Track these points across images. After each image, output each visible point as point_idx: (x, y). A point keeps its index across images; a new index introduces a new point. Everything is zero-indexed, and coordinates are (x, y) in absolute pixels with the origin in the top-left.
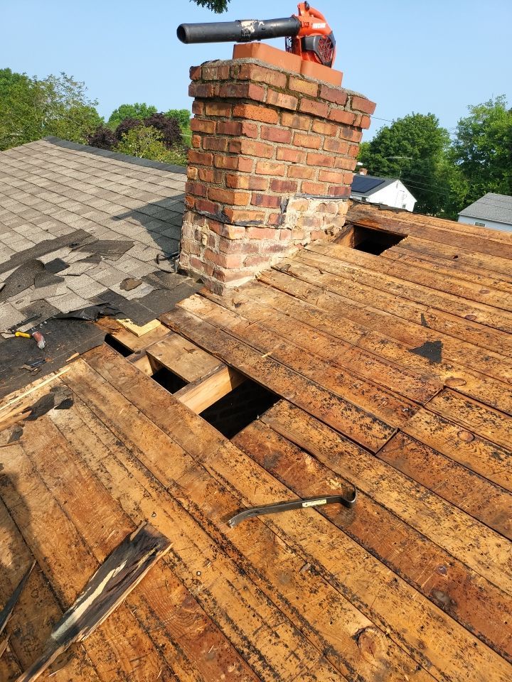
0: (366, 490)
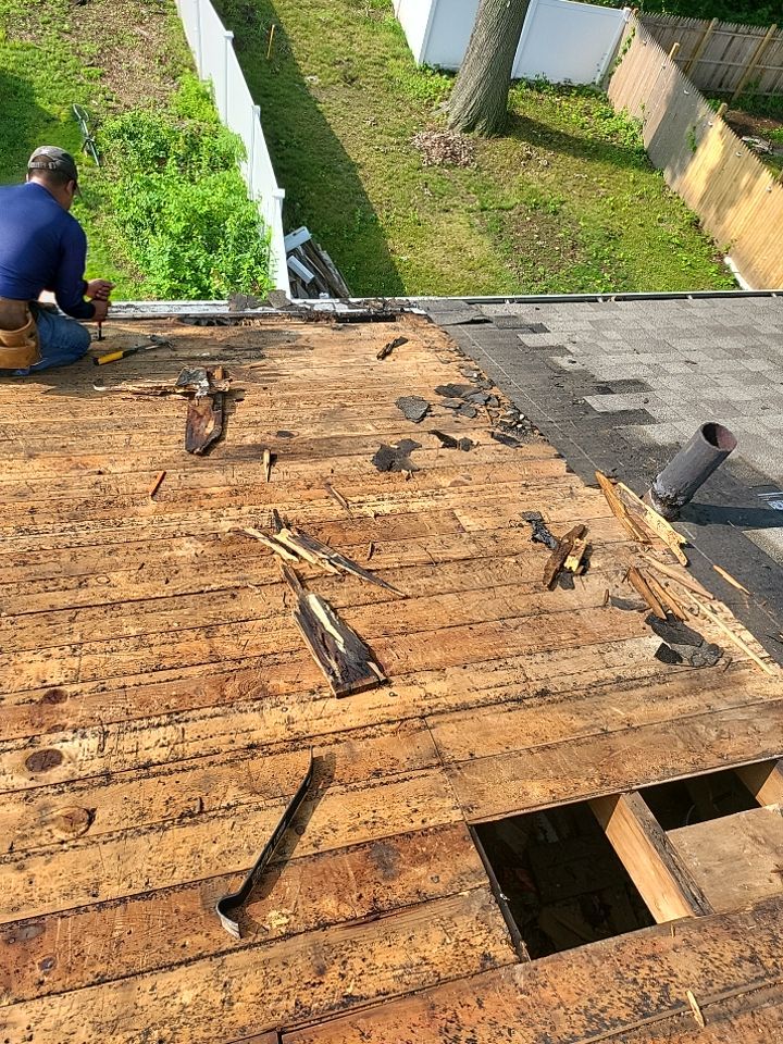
0: (230, 959)
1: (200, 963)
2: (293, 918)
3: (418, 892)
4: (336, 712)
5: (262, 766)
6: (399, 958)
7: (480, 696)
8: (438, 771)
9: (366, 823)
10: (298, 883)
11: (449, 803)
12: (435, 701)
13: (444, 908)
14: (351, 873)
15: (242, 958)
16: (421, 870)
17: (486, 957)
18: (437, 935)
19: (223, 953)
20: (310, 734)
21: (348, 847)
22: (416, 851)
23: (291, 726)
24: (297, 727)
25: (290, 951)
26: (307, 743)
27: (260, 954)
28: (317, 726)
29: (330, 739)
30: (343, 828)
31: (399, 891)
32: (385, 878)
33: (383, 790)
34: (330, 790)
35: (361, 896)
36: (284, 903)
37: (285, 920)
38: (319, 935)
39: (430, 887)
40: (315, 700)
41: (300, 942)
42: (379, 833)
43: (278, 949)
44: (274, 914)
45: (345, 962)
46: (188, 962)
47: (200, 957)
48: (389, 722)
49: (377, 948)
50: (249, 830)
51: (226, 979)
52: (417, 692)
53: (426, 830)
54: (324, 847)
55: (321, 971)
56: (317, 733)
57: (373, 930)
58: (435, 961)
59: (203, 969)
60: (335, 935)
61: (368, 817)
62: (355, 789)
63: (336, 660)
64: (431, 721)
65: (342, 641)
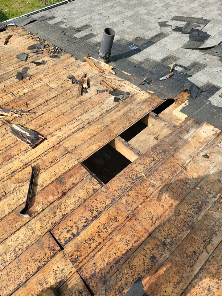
0: (30, 223)
1: (22, 228)
2: (43, 206)
3: (73, 184)
4: (34, 153)
5: (19, 175)
6: (73, 200)
7: (73, 131)
8: (68, 154)
9: (53, 175)
10: (41, 197)
11: (73, 160)
12: (61, 138)
13: (80, 184)
14: (54, 188)
15: (33, 221)
16: (72, 179)
17: (94, 189)
18: (81, 191)
19: (27, 222)
20: (29, 161)
21: (51, 183)
22: (69, 175)
23: (23, 162)
24: (24, 162)
25: (45, 213)
26: (29, 164)
27: (37, 218)
28: (30, 159)
29: (35, 160)
30: (48, 180)
31: (68, 186)
32: (63, 185)
33: (55, 166)
34: (40, 172)
35: (59, 192)
36: (39, 203)
37: (41, 207)
38: (52, 206)
39: (75, 182)
40: (27, 152)
41: (47, 210)
42: (58, 176)
43: (42, 214)
44: (37, 207)
45: (60, 208)
46: (19, 229)
47: (22, 227)
48: (50, 148)
49: (67, 201)
50: (22, 192)
51: (31, 228)
52: (55, 138)
53: (70, 169)
54: (44, 186)
55: (55, 213)
56: (31, 160)
57: (64, 198)
58: (83, 196)
59: (24, 228)
60: (55, 204)
61: (53, 173)
62: (48, 169)
63: (28, 139)
64: (61, 143)
65: (28, 133)
